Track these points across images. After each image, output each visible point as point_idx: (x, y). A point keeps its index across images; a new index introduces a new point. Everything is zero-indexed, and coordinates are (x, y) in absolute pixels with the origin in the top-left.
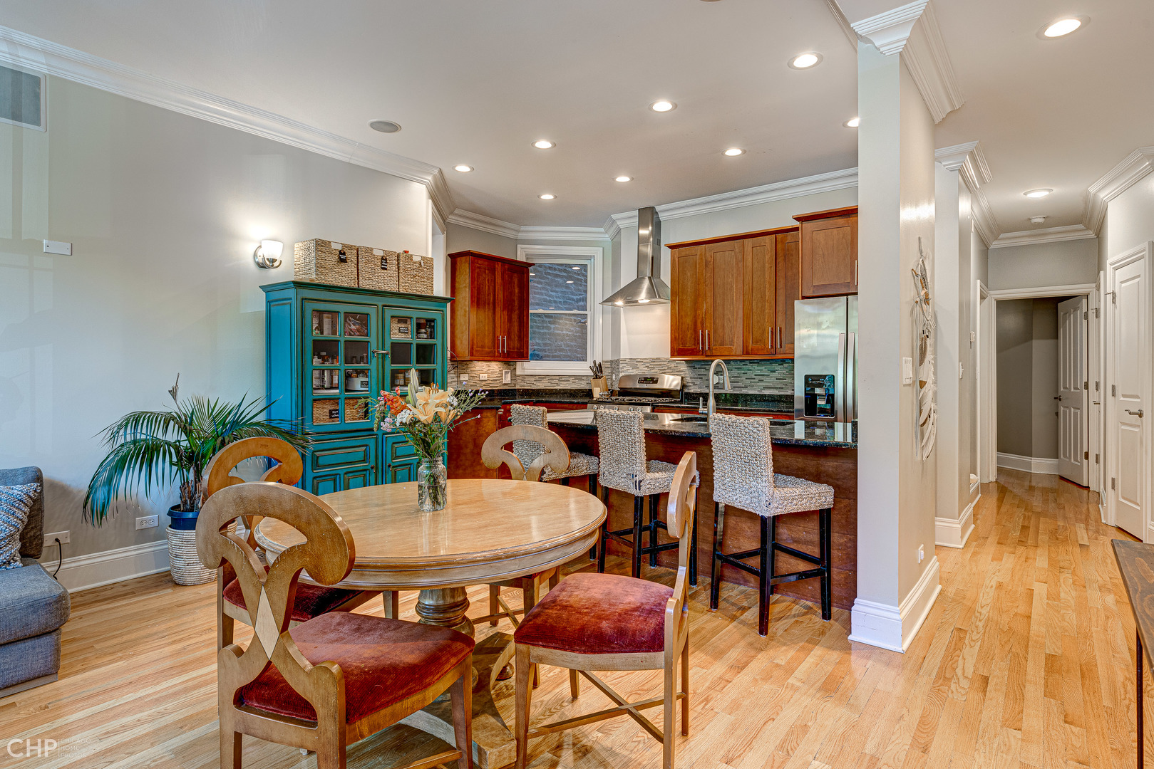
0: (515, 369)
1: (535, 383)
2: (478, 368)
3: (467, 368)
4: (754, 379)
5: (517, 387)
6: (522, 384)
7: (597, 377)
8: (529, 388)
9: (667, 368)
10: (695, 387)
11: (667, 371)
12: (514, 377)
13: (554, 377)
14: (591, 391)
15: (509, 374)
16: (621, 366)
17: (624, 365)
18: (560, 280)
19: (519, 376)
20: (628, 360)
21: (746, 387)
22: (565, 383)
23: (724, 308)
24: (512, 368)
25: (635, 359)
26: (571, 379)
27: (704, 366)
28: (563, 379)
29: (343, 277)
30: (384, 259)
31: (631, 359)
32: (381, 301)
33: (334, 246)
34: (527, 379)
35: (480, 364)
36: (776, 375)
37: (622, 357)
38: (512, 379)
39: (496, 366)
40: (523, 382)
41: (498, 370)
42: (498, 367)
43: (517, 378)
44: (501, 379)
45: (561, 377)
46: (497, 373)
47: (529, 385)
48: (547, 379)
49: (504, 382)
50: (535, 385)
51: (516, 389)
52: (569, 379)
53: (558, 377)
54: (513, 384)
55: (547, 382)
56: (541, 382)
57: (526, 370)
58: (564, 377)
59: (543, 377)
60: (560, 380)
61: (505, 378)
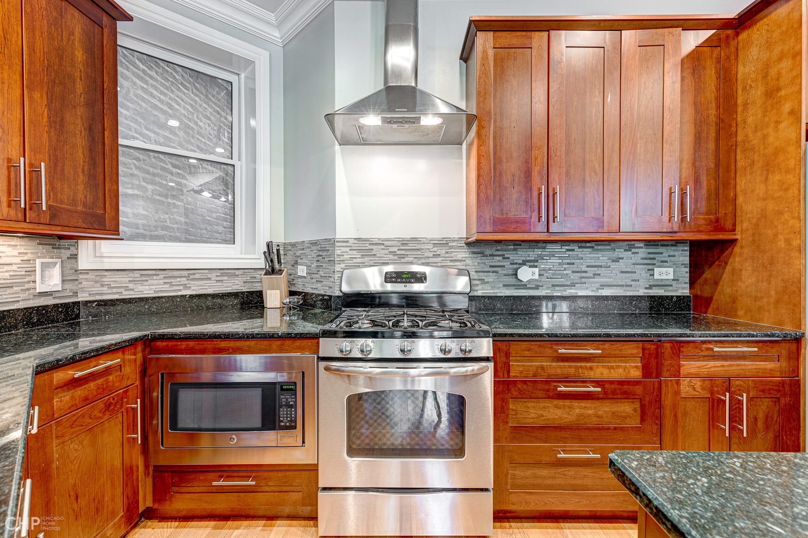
0: (74, 257)
1: (131, 286)
4: (586, 272)
6: (97, 289)
7: (272, 271)
9: (431, 255)
10: (485, 286)
11: (431, 260)
12: (71, 275)
14: (260, 294)
15: (57, 271)
16: (338, 252)
17: (344, 249)
18: (162, 117)
19: (87, 272)
20: (351, 241)
21: (573, 285)
23: (584, 149)
24: (65, 254)
25: (366, 240)
27: (500, 253)
28: (197, 276)
31: (359, 239)
34: (109, 279)
36: (621, 265)
37: (340, 234)
38: (65, 278)
39: (10, 249)
40: (99, 285)
41: (17, 260)
42: (15, 252)
43: (81, 276)
44: (29, 282)
45: (192, 272)
46: (14, 267)
47: (114, 290)
48: (162, 276)
49: (40, 288)
50: (133, 290)
51: (79, 302)
52: (210, 276)
53: (186, 273)
54: (71, 290)
55: (162, 282)
56: (147, 283)
57: (105, 260)
58: (198, 271)
59: (154, 272)
60: (191, 277)
61: (42, 277)
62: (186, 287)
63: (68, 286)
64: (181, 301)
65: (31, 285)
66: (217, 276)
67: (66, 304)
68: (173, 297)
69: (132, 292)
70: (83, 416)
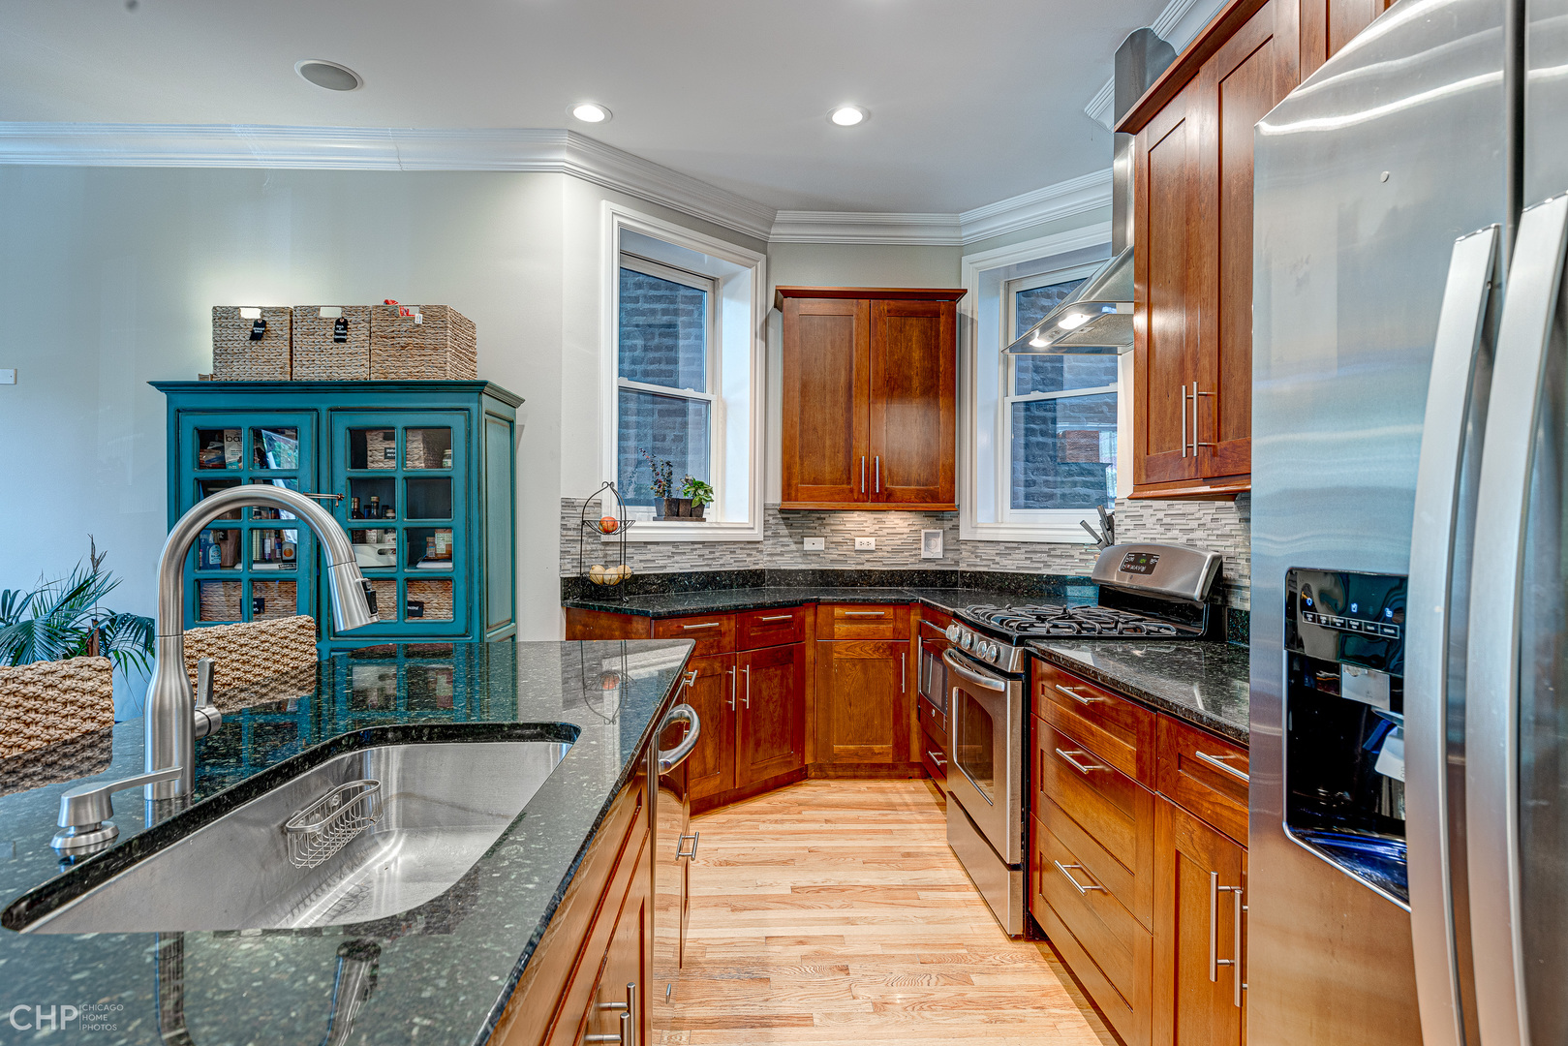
0: (956, 528)
1: (997, 559)
2: (849, 526)
3: (824, 525)
5: (963, 567)
6: (973, 560)
8: (986, 569)
12: (953, 544)
13: (1038, 548)
15: (940, 540)
16: (1117, 521)
19: (966, 542)
22: (1064, 561)
24: (948, 525)
26: (1076, 553)
28: (1058, 552)
29: (264, 365)
30: (341, 323)
32: (322, 403)
33: (246, 314)
34: (982, 550)
35: (856, 516)
38: (948, 548)
39: (902, 521)
40: (973, 556)
41: (907, 530)
42: (906, 524)
43: (963, 547)
44: (916, 549)
45: (1053, 546)
46: (905, 536)
47: (985, 563)
48: (1023, 550)
49: (924, 555)
50: (998, 563)
51: (957, 571)
52: (1072, 552)
53: (1047, 547)
54: (952, 559)
55: (1023, 556)
56: (1010, 557)
57: (979, 531)
58: (1059, 546)
59: (1015, 545)
60: (1052, 553)
61: (926, 545)
62: (1047, 565)
63: (949, 555)
64: (1038, 582)
65: (917, 552)
66: (1081, 553)
67: (944, 571)
68: (1031, 575)
69: (998, 566)
70: (855, 646)
